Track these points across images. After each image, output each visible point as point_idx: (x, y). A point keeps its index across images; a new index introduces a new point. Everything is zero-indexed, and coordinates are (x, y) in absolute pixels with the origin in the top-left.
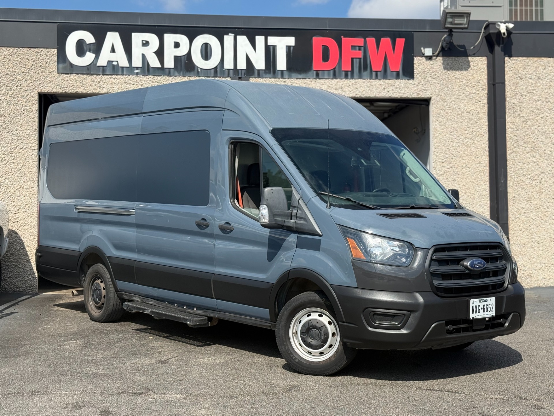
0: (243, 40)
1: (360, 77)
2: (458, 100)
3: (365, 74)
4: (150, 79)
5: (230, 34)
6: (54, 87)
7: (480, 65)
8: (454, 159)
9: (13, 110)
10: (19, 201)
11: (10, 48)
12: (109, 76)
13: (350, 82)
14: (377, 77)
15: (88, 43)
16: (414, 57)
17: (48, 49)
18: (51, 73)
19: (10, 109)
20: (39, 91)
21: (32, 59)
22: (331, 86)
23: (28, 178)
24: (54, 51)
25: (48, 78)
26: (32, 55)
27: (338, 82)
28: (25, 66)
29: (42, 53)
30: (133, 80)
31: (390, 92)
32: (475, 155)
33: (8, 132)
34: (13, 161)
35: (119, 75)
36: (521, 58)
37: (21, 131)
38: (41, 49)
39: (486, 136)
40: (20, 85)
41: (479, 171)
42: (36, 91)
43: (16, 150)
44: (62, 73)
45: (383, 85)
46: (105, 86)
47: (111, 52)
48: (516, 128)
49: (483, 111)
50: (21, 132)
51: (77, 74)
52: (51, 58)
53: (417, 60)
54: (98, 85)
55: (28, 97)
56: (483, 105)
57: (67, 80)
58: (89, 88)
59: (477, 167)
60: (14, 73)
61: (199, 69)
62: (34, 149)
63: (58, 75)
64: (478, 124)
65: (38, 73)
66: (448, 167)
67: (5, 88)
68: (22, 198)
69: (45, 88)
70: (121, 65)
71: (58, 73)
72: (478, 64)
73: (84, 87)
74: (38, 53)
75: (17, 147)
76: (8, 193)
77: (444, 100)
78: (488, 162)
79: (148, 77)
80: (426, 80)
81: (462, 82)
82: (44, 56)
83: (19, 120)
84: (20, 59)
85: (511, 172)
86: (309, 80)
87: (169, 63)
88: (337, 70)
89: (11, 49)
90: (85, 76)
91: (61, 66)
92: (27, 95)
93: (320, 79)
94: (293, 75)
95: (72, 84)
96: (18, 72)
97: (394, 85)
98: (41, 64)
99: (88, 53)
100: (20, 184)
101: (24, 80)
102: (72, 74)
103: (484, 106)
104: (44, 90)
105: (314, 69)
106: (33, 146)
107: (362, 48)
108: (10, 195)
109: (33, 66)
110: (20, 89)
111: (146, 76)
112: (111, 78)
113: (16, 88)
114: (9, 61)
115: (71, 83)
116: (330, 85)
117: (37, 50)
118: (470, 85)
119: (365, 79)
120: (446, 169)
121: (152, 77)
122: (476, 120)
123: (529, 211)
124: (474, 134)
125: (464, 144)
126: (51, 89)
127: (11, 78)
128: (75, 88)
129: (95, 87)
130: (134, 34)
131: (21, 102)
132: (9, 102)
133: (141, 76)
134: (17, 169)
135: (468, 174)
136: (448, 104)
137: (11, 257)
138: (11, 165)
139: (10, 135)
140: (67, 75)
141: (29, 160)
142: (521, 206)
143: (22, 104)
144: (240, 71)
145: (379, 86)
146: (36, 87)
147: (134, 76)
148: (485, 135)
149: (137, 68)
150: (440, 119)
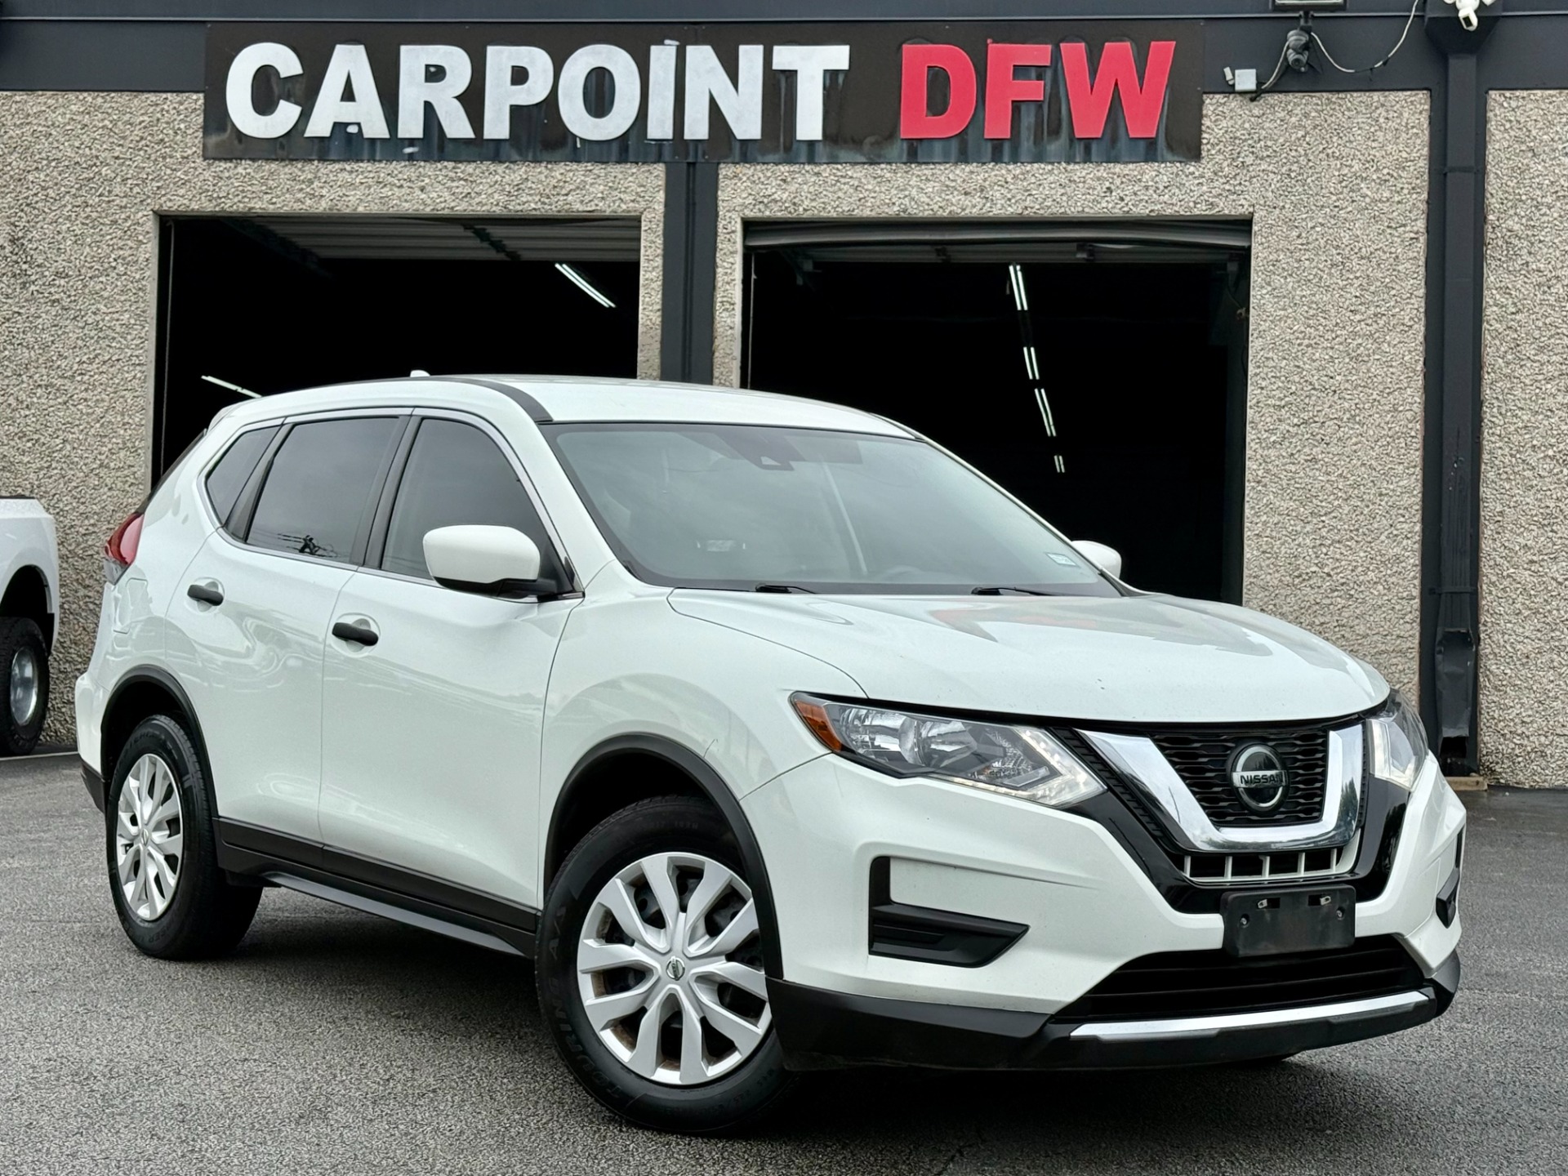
0: (701, 57)
1: (1039, 157)
2: (1333, 222)
3: (1053, 147)
4: (444, 171)
5: (667, 42)
6: (194, 196)
7: (1406, 115)
8: (1314, 398)
9: (88, 259)
10: (97, 501)
11: (85, 94)
12: (337, 166)
13: (1009, 171)
14: (1087, 159)
15: (283, 75)
16: (1205, 96)
17: (181, 95)
18: (187, 158)
19: (82, 258)
20: (157, 207)
21: (140, 123)
22: (953, 184)
23: (120, 441)
24: (196, 100)
25: (179, 174)
26: (142, 111)
27: (972, 172)
28: (121, 142)
29: (166, 107)
30: (400, 176)
31: (1127, 199)
32: (1381, 387)
33: (75, 318)
34: (84, 395)
35: (362, 161)
36: (1539, 93)
37: (107, 314)
38: (164, 95)
39: (1420, 328)
40: (110, 192)
41: (1390, 433)
42: (148, 209)
43: (95, 366)
44: (215, 159)
45: (1106, 179)
46: (324, 192)
47: (343, 99)
48: (1515, 304)
49: (1411, 255)
50: (107, 318)
51: (254, 160)
52: (188, 119)
53: (1212, 105)
54: (308, 190)
55: (130, 223)
56: (1412, 235)
57: (229, 178)
58: (283, 198)
59: (1388, 423)
60: (95, 160)
61: (578, 140)
62: (137, 362)
63: (205, 163)
64: (1393, 292)
65: (156, 160)
66: (1296, 421)
67: (71, 200)
68: (105, 494)
69: (170, 200)
70: (367, 134)
71: (205, 160)
72: (1401, 114)
73: (269, 196)
74: (157, 105)
75: (96, 356)
76: (70, 481)
77: (1290, 223)
78: (1422, 406)
79: (439, 165)
80: (1238, 162)
81: (1351, 166)
82: (172, 112)
83: (102, 286)
84: (111, 122)
85: (1493, 439)
86: (889, 167)
87: (497, 126)
88: (971, 137)
89: (88, 97)
90: (274, 166)
91: (214, 139)
92: (126, 220)
93: (920, 164)
94: (843, 155)
95: (241, 188)
96: (105, 158)
97: (1140, 180)
98: (161, 136)
99: (282, 103)
100: (99, 457)
101: (119, 179)
102: (241, 159)
103: (1417, 239)
104: (169, 204)
105: (902, 137)
106: (137, 356)
107: (1049, 74)
108: (74, 484)
109: (143, 142)
110: (109, 202)
111: (435, 161)
112: (341, 170)
113: (97, 200)
114: (82, 129)
115: (236, 184)
116: (948, 183)
117: (153, 97)
118: (1375, 177)
119: (1052, 163)
120: (1287, 427)
121: (450, 165)
122: (1387, 280)
123: (1546, 558)
124: (1381, 322)
125: (1349, 354)
126: (186, 202)
127: (85, 175)
128: (247, 200)
129: (300, 195)
130: (404, 49)
131: (109, 237)
132: (78, 240)
133: (422, 164)
134: (94, 416)
135: (1356, 444)
136: (1304, 235)
137: (72, 651)
138: (80, 407)
139: (80, 325)
140: (229, 165)
141: (125, 392)
142: (1520, 540)
143: (111, 243)
144: (691, 147)
145: (1096, 184)
146: (149, 197)
147: (403, 164)
148: (1416, 326)
149: (412, 142)
150: (1278, 281)
